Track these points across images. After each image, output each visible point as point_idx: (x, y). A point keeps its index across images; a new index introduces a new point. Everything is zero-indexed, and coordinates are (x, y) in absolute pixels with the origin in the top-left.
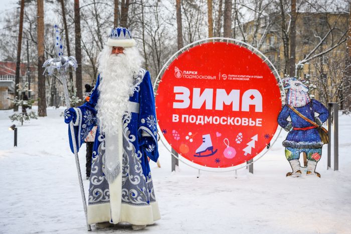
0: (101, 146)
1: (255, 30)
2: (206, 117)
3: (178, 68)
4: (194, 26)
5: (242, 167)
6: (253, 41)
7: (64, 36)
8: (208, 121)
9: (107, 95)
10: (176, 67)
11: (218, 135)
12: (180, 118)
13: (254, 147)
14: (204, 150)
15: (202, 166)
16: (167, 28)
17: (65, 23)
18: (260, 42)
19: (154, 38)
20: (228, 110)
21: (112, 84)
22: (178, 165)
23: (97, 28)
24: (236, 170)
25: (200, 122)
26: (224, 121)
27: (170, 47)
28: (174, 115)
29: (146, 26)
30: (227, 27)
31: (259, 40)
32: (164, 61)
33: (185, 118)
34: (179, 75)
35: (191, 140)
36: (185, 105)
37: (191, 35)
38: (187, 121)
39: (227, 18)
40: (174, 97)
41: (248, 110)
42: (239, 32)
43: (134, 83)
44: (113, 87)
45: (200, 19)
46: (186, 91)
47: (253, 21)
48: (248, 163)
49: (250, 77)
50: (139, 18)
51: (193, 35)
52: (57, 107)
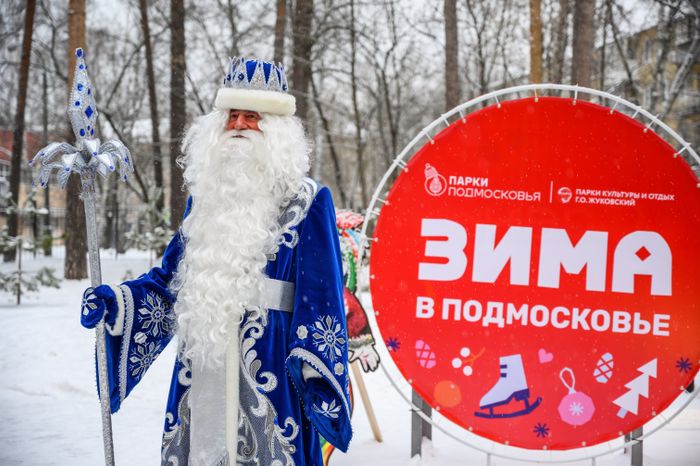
0: (186, 400)
1: (660, 52)
2: (511, 307)
3: (434, 169)
4: (494, 41)
5: (612, 452)
6: (655, 84)
7: (144, 63)
8: (517, 318)
9: (205, 254)
10: (428, 166)
11: (545, 357)
12: (438, 309)
13: (646, 395)
14: (504, 397)
15: (497, 444)
16: (417, 45)
17: (146, 30)
18: (674, 85)
19: (383, 72)
20: (572, 289)
21: (221, 218)
22: (430, 438)
23: (229, 44)
24: (593, 459)
25: (493, 320)
26: (561, 317)
27: (427, 97)
28: (420, 300)
29: (362, 39)
30: (581, 44)
31: (671, 81)
32: (411, 132)
33: (452, 308)
34: (435, 188)
35: (468, 371)
36: (452, 272)
37: (482, 64)
38: (457, 317)
39: (583, 22)
40: (423, 248)
41: (630, 289)
42: (615, 58)
43: (282, 221)
44: (222, 229)
45: (509, 24)
46: (455, 231)
47: (655, 28)
48: (628, 439)
49: (637, 196)
50: (344, 17)
51: (488, 65)
52: (121, 251)
